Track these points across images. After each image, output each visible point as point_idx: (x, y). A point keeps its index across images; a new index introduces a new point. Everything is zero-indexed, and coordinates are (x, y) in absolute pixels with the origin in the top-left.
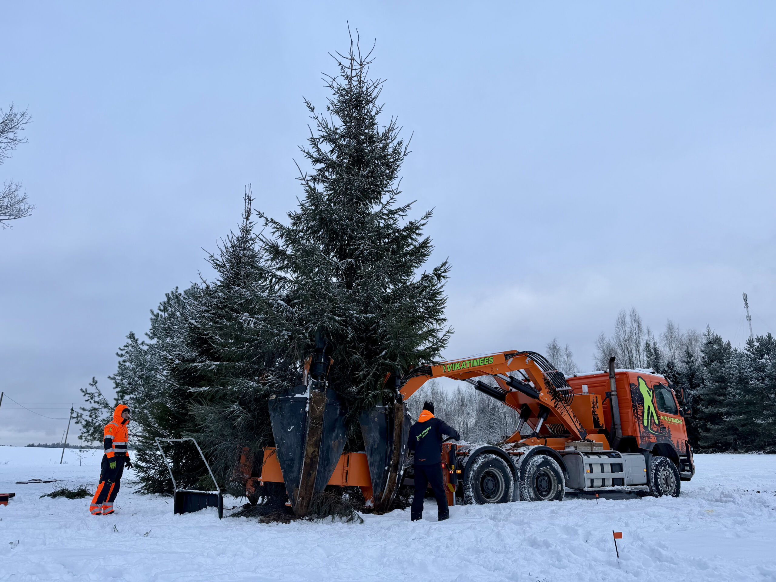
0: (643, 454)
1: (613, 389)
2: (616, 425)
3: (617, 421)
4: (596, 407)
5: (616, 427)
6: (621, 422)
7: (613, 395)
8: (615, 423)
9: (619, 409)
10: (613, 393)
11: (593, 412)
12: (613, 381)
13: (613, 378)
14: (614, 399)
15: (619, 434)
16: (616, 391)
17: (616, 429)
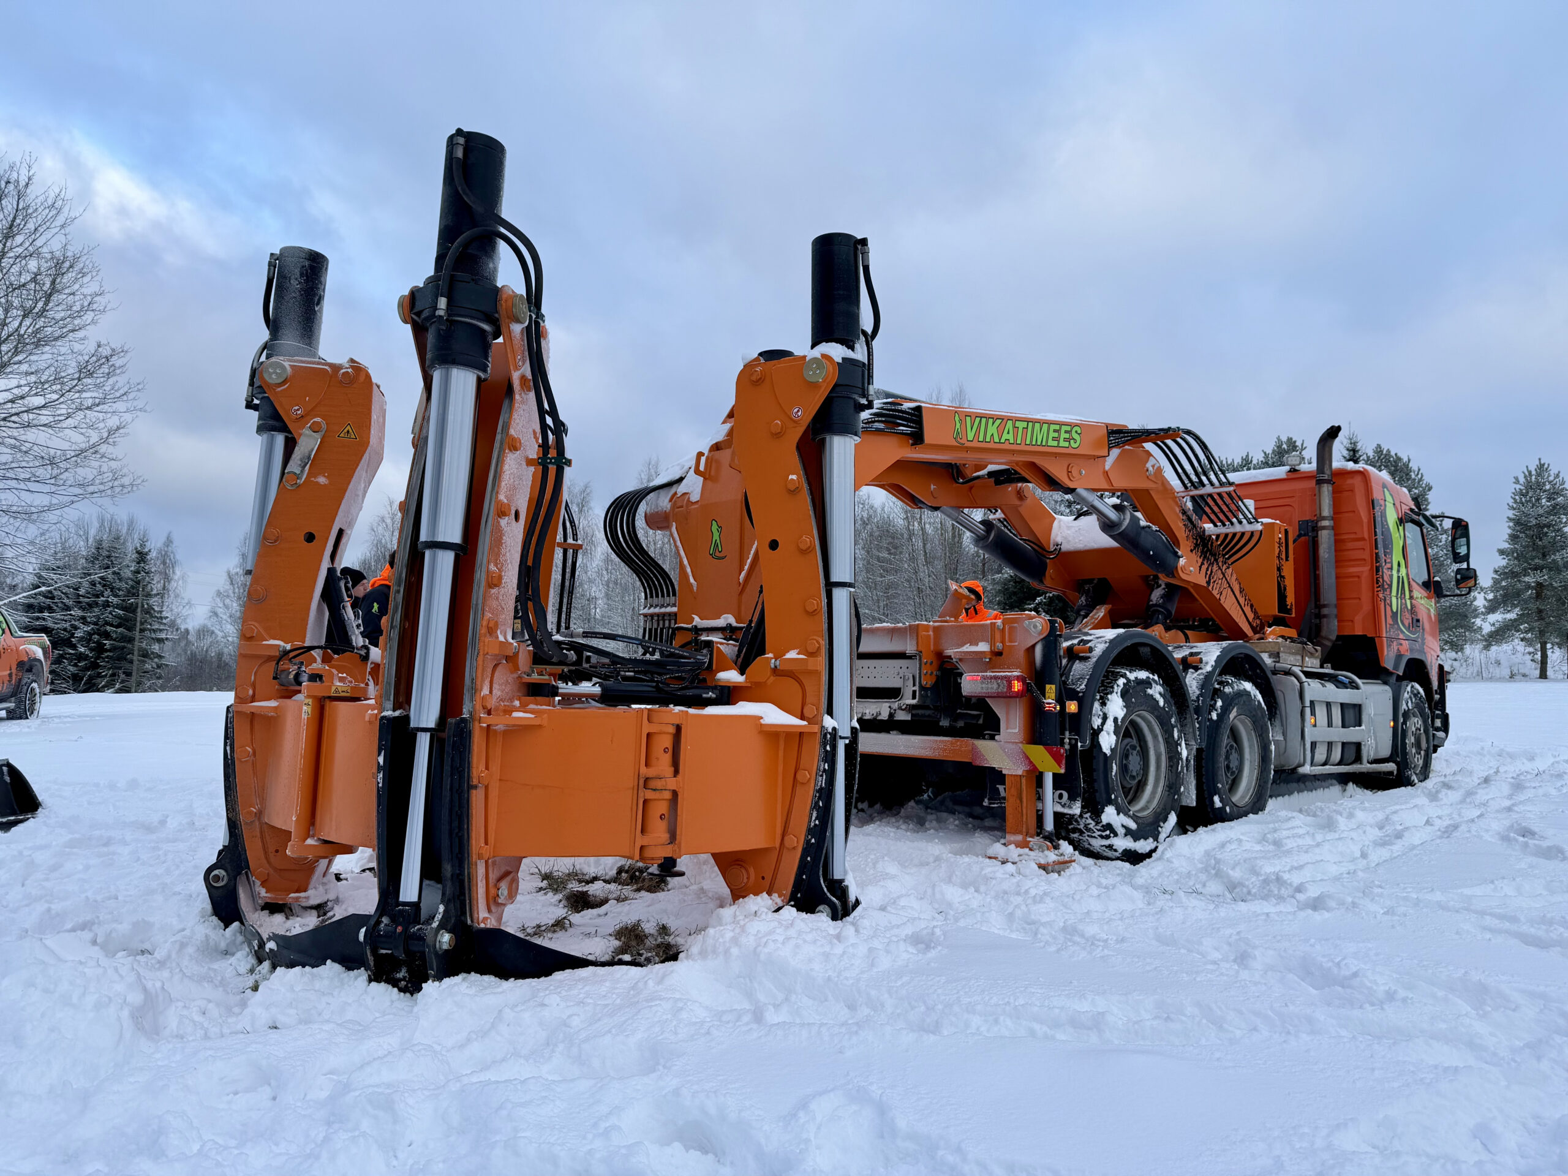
0: (1385, 683)
1: (1326, 511)
2: (1324, 606)
3: (1329, 594)
4: (1283, 556)
5: (1325, 611)
6: (1338, 599)
7: (1324, 528)
8: (1322, 602)
9: (1337, 567)
10: (1326, 523)
11: (1279, 569)
12: (1326, 490)
13: (1328, 482)
14: (1325, 538)
15: (1332, 629)
16: (1333, 519)
17: (1325, 616)
